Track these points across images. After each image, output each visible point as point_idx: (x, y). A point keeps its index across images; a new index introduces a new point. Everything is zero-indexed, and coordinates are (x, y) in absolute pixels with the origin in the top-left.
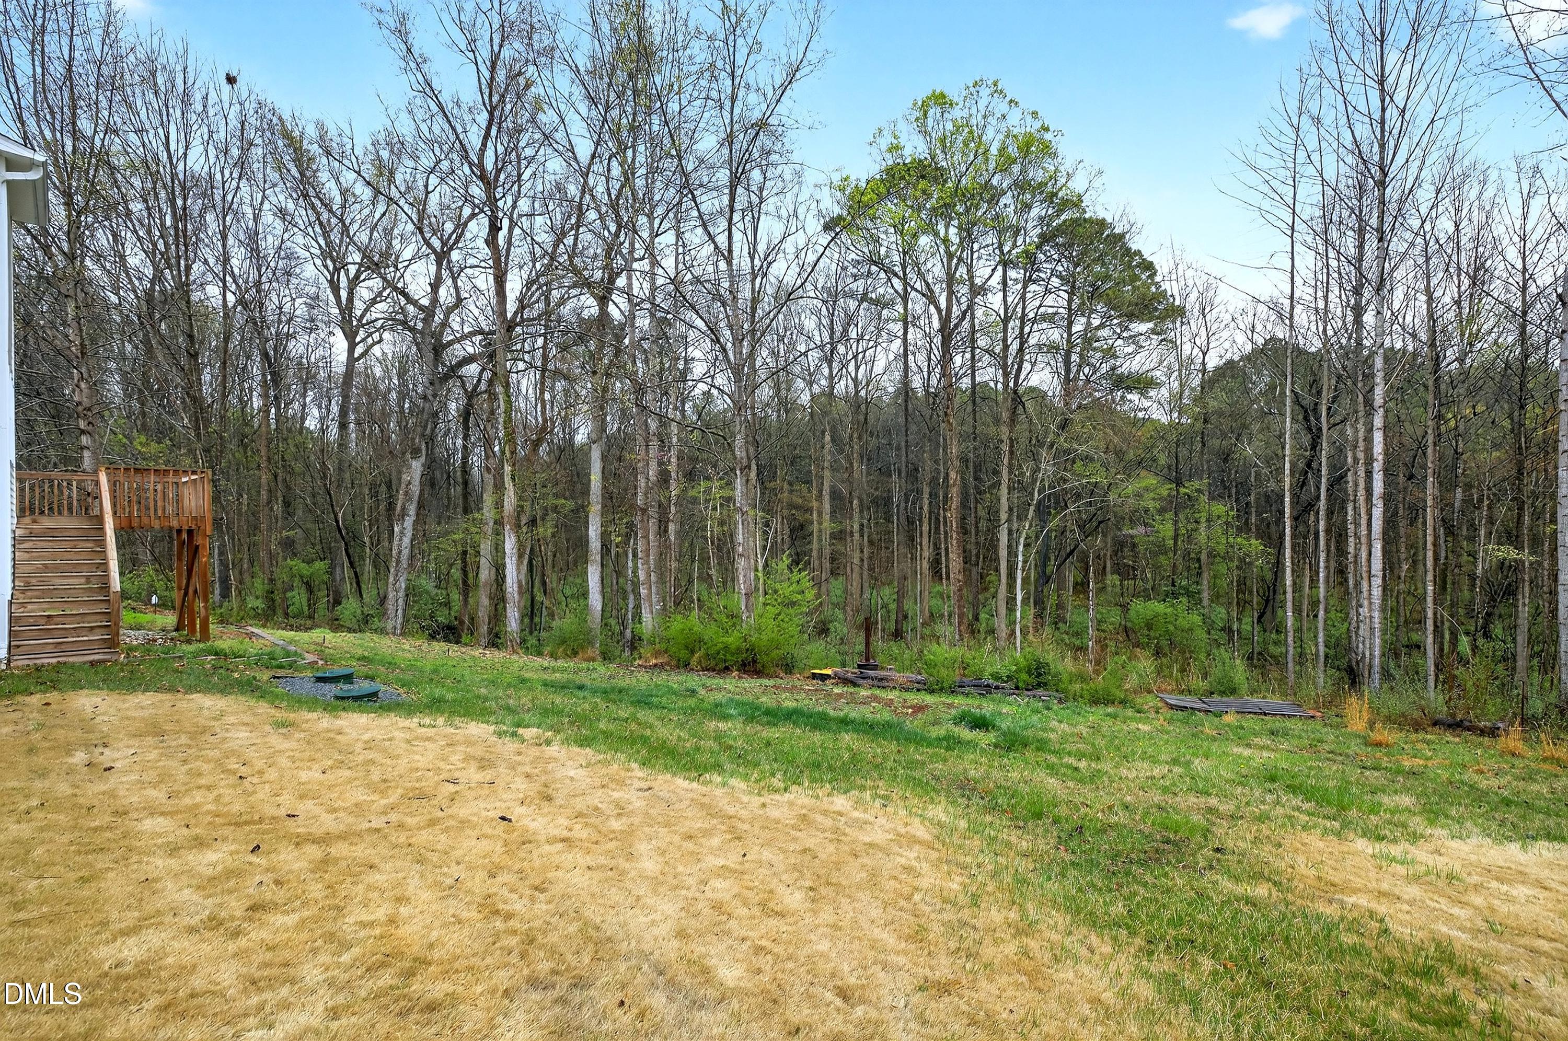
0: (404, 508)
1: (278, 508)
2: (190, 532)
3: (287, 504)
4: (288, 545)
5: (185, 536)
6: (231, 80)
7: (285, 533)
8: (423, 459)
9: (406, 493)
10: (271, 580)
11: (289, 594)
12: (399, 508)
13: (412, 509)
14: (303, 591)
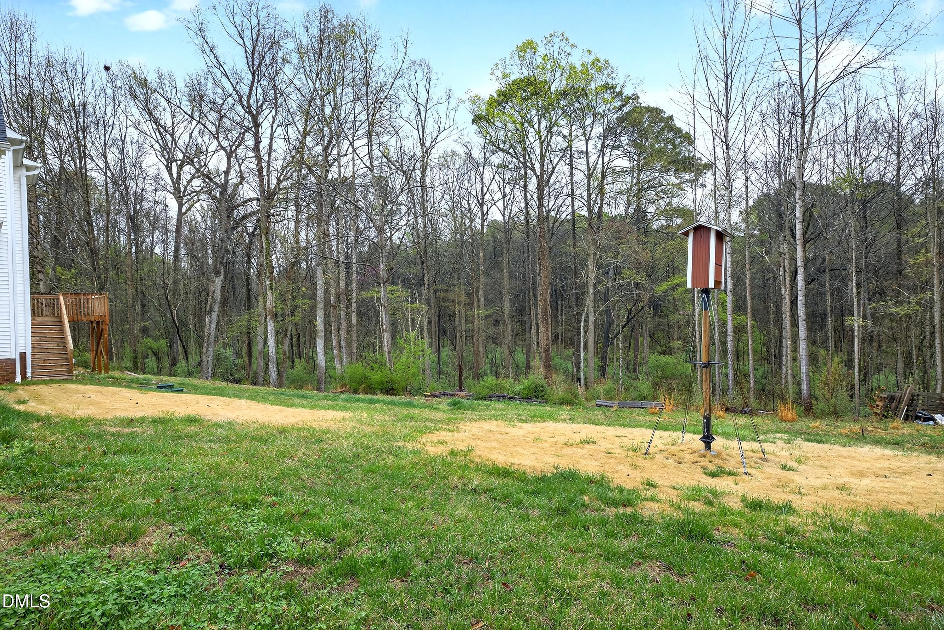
0: (211, 307)
1: (138, 308)
2: (98, 323)
3: (143, 306)
4: (145, 331)
5: (95, 325)
6: (107, 68)
7: (142, 324)
8: (222, 277)
9: (213, 298)
10: (135, 351)
11: (146, 360)
12: (208, 307)
13: (216, 308)
14: (154, 358)
